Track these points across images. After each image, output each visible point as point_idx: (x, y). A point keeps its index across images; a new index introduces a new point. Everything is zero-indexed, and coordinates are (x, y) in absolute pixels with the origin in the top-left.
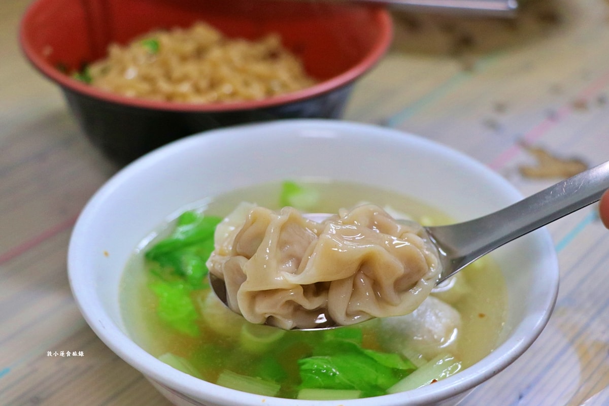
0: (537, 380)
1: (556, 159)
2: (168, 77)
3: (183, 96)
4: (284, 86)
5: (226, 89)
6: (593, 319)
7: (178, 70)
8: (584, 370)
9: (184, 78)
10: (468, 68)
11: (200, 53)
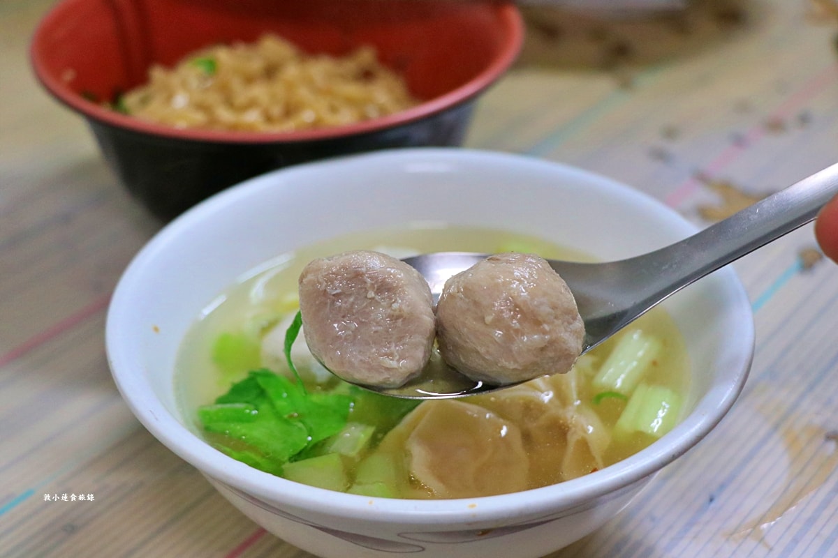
0: (732, 478)
1: (745, 195)
2: (229, 102)
4: (382, 110)
5: (307, 116)
6: (802, 397)
7: (242, 94)
9: (251, 104)
10: (626, 85)
11: (271, 72)
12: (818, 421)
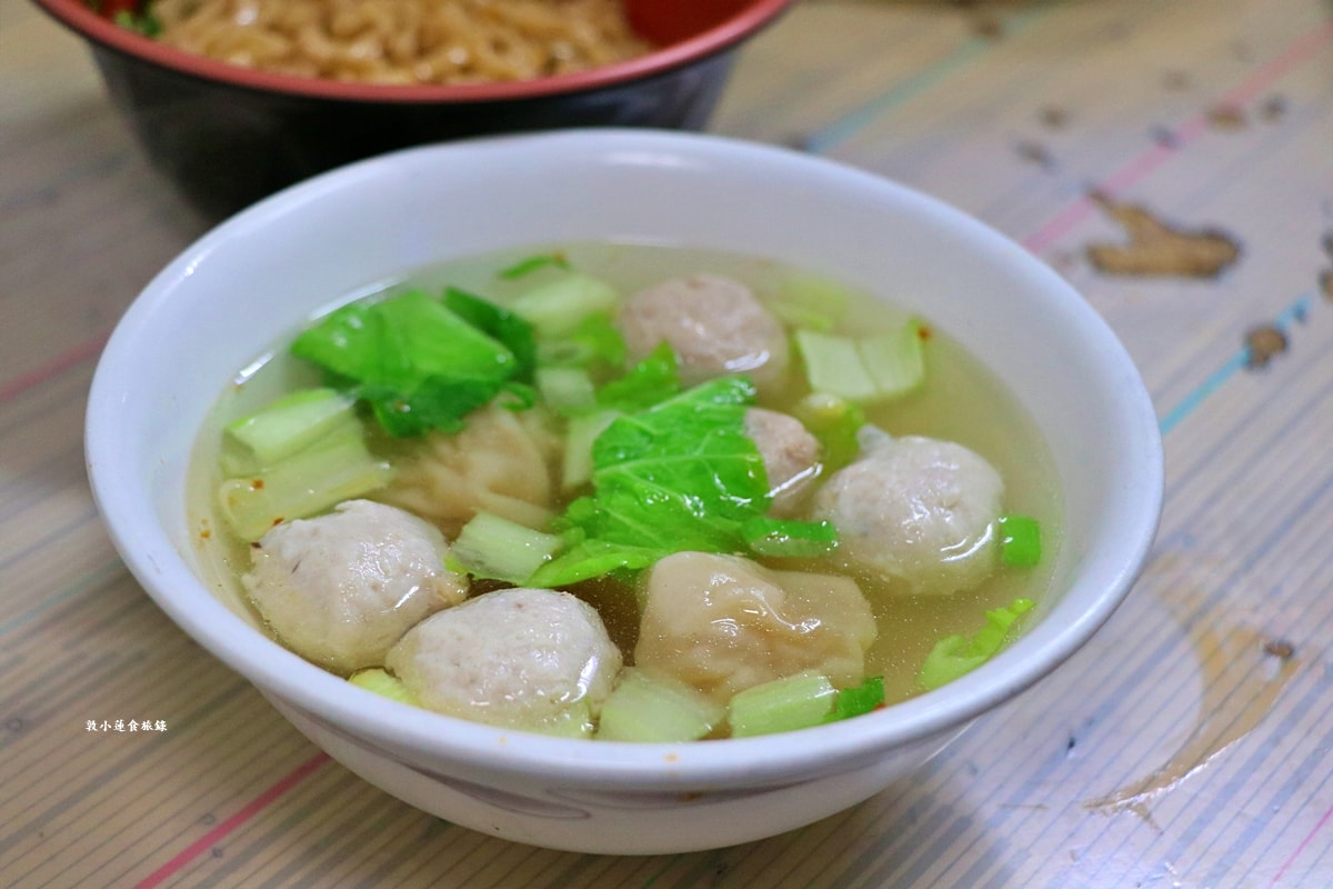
0: (1108, 708)
1: (1170, 230)
2: (327, 28)
3: (358, 68)
4: (582, 54)
5: (457, 55)
6: (1233, 578)
7: (350, 12)
8: (1208, 689)
9: (364, 30)
10: (989, 31)
12: (1256, 621)
